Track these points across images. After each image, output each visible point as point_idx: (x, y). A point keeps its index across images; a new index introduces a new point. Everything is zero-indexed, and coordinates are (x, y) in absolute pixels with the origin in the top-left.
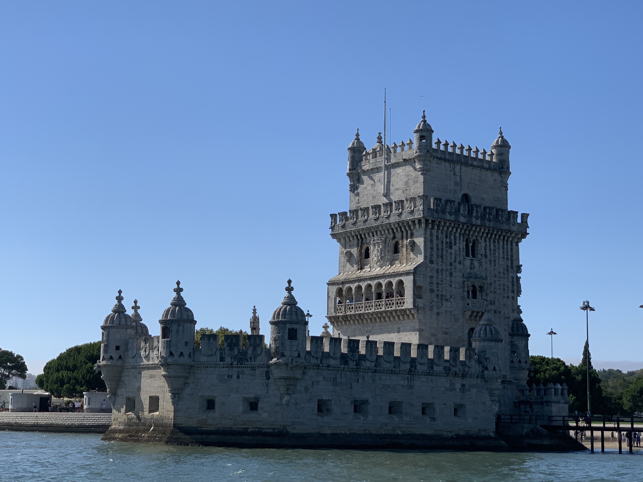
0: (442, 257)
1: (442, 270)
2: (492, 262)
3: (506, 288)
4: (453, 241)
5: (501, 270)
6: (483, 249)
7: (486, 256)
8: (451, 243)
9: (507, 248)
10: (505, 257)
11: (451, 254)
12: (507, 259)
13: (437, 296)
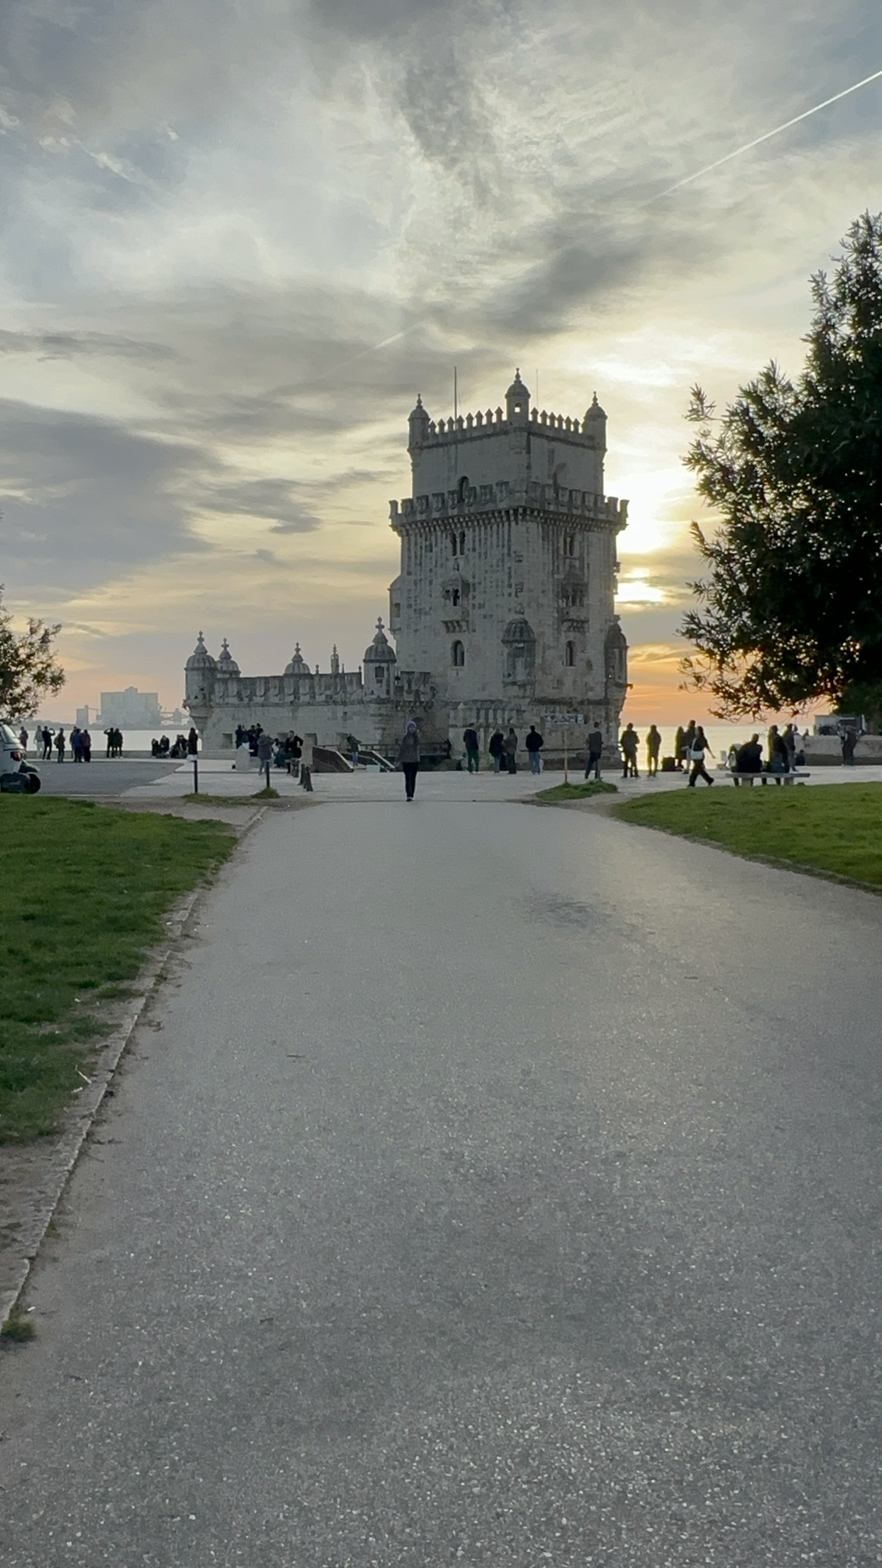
0: (421, 564)
1: (421, 580)
2: (483, 557)
3: (500, 583)
4: (434, 543)
5: (495, 561)
6: (471, 542)
7: (474, 550)
8: (431, 545)
9: (503, 532)
10: (501, 544)
11: (431, 558)
12: (503, 546)
13: (415, 610)
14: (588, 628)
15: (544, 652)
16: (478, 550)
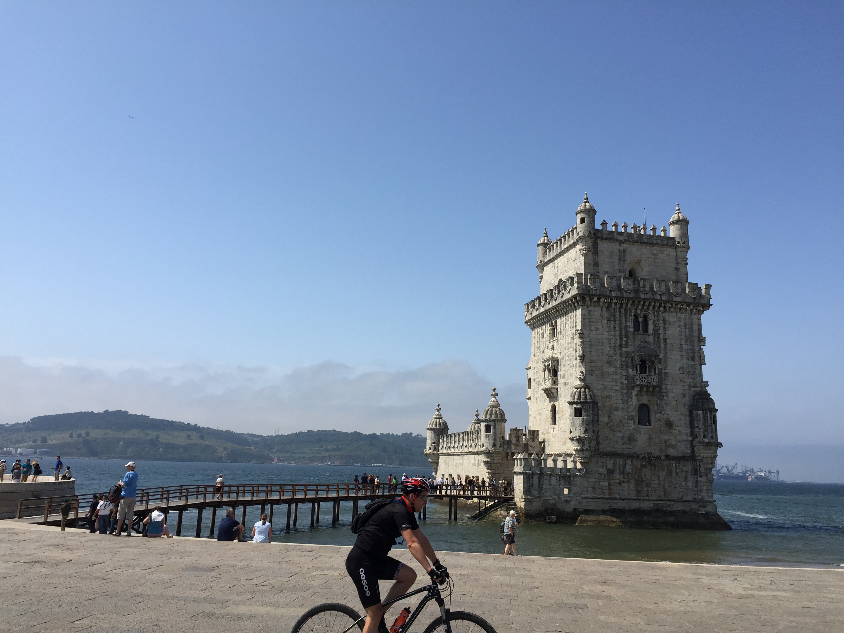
1: (539, 360)
4: (545, 331)
5: (569, 340)
6: (559, 327)
8: (543, 333)
11: (543, 343)
12: (573, 327)
14: (667, 392)
15: (611, 413)
16: (562, 333)
